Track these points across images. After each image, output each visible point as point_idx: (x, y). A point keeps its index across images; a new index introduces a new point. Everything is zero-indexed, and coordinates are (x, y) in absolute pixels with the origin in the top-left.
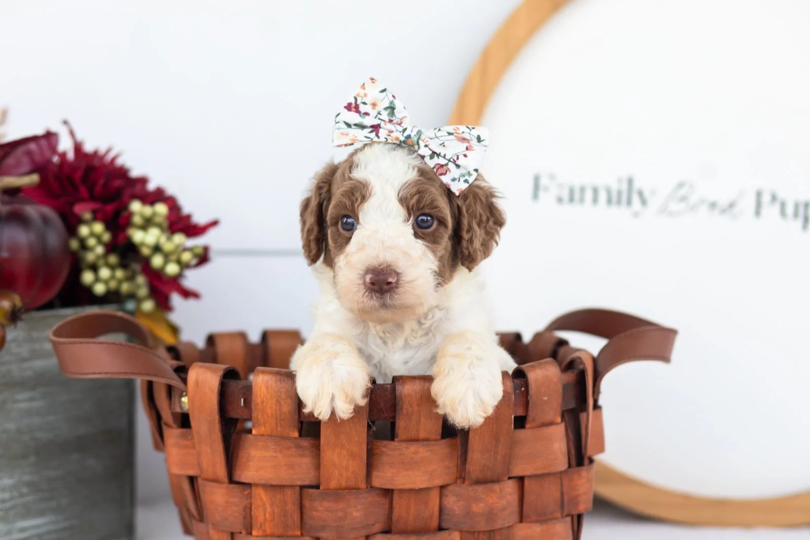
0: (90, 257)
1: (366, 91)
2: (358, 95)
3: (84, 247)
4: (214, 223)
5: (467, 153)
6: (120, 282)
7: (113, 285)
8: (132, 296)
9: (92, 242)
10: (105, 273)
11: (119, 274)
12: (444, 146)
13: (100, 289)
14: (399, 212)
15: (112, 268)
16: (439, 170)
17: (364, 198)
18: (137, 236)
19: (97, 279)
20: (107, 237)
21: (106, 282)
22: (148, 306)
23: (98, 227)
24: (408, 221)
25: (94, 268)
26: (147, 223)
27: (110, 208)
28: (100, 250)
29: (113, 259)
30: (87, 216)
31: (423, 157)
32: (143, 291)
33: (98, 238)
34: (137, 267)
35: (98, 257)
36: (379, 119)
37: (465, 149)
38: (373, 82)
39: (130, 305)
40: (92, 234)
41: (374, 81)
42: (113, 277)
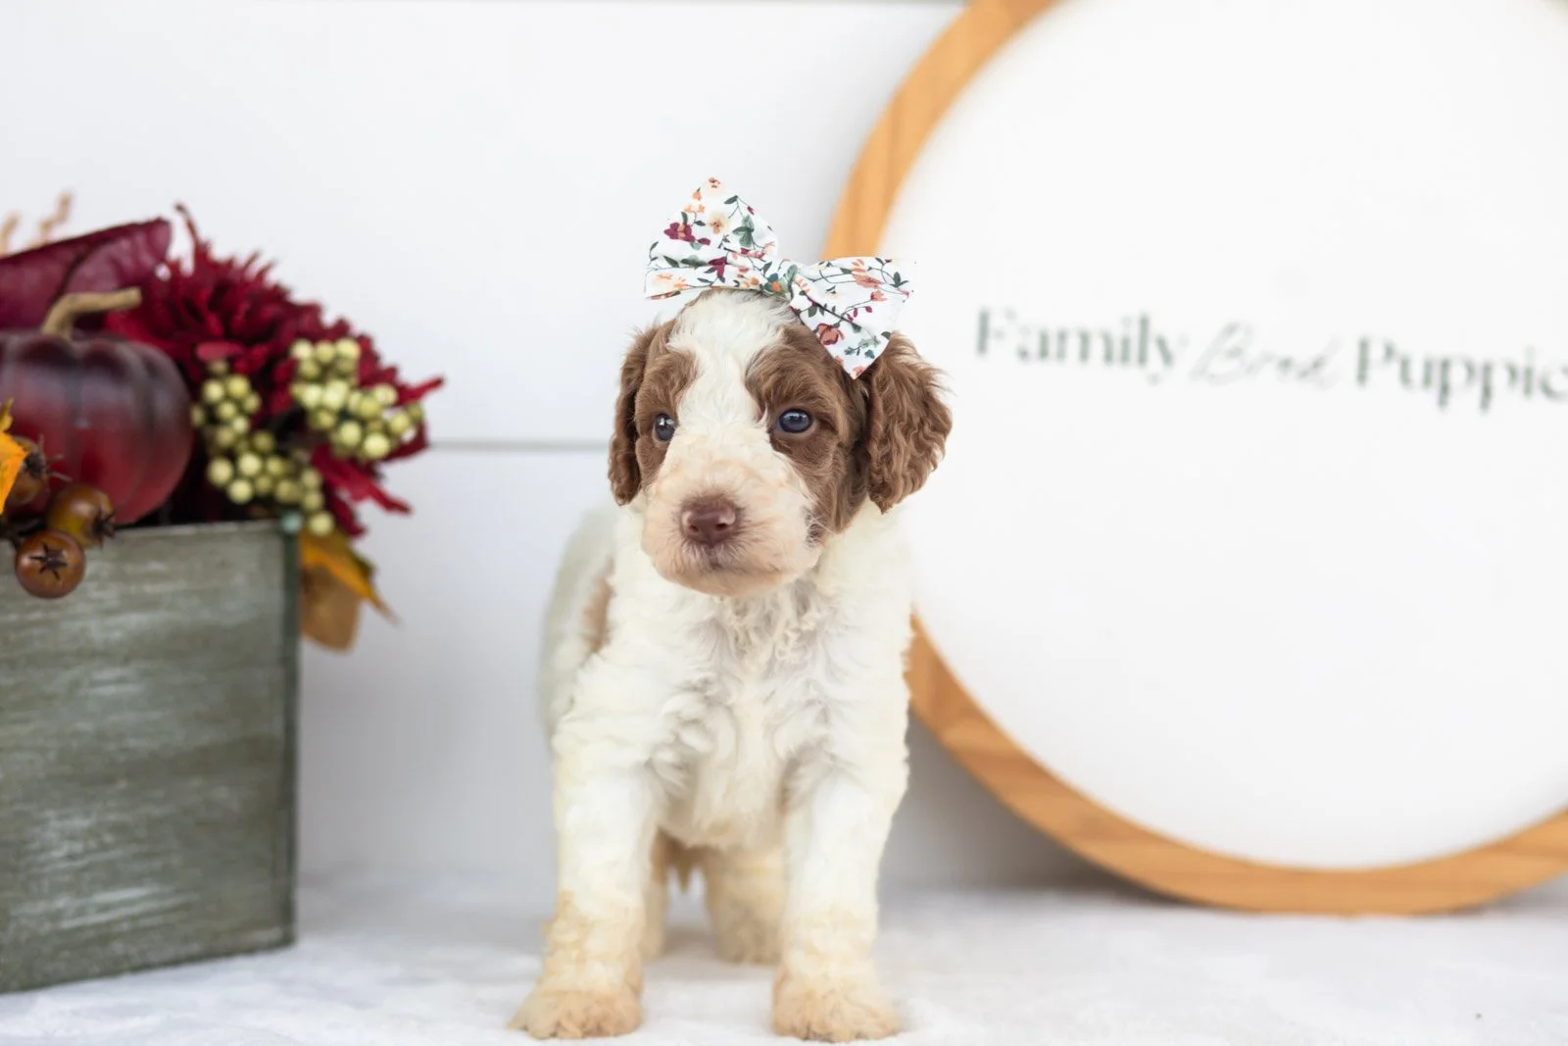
0: (225, 437)
1: (702, 202)
2: (689, 210)
3: (214, 419)
4: (436, 384)
5: (871, 304)
6: (276, 480)
7: (264, 484)
8: (295, 507)
9: (227, 410)
10: (250, 463)
11: (275, 466)
12: (834, 293)
13: (241, 491)
14: (745, 402)
15: (263, 456)
16: (825, 335)
17: (685, 382)
18: (309, 395)
19: (237, 475)
20: (252, 403)
21: (252, 480)
22: (322, 524)
23: (239, 386)
24: (760, 418)
25: (231, 456)
26: (326, 373)
27: (260, 351)
28: (241, 425)
29: (264, 441)
30: (219, 366)
31: (797, 313)
32: (314, 500)
33: (239, 403)
34: (302, 455)
35: (239, 438)
36: (725, 249)
37: (869, 298)
38: (713, 186)
39: (292, 523)
40: (228, 397)
41: (716, 184)
42: (263, 471)
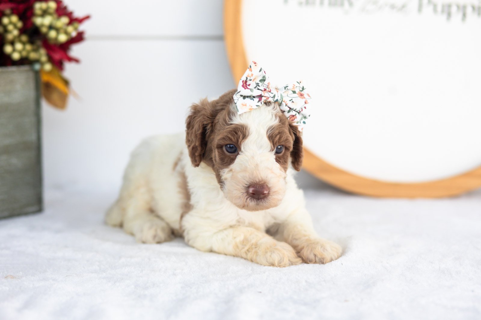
0: (10, 37)
1: (253, 72)
3: (6, 31)
4: (87, 17)
6: (29, 52)
7: (24, 54)
8: (37, 61)
9: (10, 27)
10: (19, 46)
11: (28, 47)
13: (16, 56)
14: (268, 145)
15: (24, 43)
16: (291, 118)
17: (244, 136)
18: (38, 21)
19: (14, 50)
20: (20, 24)
21: (20, 52)
22: (48, 67)
23: (14, 19)
24: (273, 150)
25: (12, 43)
26: (45, 13)
27: (22, 7)
28: (16, 32)
29: (24, 38)
30: (8, 11)
32: (44, 58)
33: (15, 25)
34: (39, 43)
35: (15, 37)
36: (259, 89)
39: (37, 67)
40: (11, 23)
42: (24, 49)
